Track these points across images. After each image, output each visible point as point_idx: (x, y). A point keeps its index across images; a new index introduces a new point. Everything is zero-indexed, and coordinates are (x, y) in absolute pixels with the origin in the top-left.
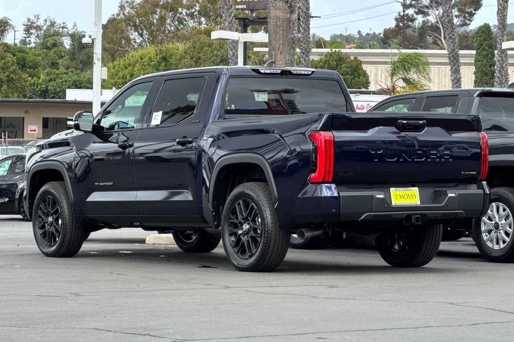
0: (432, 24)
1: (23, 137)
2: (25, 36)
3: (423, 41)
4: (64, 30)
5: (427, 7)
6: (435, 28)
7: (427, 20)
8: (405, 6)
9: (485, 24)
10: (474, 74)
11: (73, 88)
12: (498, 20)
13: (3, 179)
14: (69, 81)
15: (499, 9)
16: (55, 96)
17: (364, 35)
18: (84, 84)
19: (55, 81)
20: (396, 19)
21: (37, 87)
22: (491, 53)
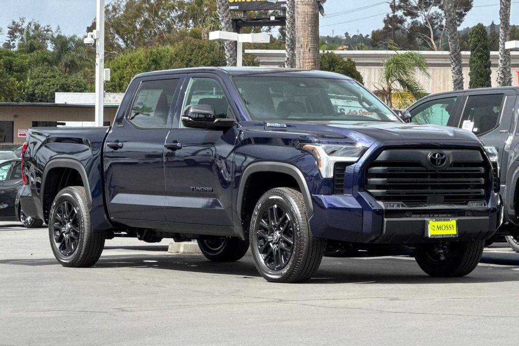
0: (421, 25)
1: (13, 142)
2: (9, 39)
3: (412, 42)
4: (49, 32)
5: (416, 8)
6: (424, 30)
7: (416, 21)
8: (394, 8)
9: (479, 24)
10: (469, 75)
11: (60, 92)
12: (501, 19)
13: (2, 184)
14: (57, 85)
15: (501, 8)
16: (43, 99)
17: (351, 37)
18: (72, 87)
19: (42, 84)
20: (385, 21)
21: (24, 90)
22: (486, 54)
